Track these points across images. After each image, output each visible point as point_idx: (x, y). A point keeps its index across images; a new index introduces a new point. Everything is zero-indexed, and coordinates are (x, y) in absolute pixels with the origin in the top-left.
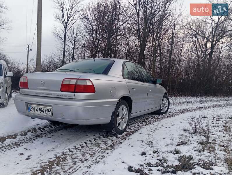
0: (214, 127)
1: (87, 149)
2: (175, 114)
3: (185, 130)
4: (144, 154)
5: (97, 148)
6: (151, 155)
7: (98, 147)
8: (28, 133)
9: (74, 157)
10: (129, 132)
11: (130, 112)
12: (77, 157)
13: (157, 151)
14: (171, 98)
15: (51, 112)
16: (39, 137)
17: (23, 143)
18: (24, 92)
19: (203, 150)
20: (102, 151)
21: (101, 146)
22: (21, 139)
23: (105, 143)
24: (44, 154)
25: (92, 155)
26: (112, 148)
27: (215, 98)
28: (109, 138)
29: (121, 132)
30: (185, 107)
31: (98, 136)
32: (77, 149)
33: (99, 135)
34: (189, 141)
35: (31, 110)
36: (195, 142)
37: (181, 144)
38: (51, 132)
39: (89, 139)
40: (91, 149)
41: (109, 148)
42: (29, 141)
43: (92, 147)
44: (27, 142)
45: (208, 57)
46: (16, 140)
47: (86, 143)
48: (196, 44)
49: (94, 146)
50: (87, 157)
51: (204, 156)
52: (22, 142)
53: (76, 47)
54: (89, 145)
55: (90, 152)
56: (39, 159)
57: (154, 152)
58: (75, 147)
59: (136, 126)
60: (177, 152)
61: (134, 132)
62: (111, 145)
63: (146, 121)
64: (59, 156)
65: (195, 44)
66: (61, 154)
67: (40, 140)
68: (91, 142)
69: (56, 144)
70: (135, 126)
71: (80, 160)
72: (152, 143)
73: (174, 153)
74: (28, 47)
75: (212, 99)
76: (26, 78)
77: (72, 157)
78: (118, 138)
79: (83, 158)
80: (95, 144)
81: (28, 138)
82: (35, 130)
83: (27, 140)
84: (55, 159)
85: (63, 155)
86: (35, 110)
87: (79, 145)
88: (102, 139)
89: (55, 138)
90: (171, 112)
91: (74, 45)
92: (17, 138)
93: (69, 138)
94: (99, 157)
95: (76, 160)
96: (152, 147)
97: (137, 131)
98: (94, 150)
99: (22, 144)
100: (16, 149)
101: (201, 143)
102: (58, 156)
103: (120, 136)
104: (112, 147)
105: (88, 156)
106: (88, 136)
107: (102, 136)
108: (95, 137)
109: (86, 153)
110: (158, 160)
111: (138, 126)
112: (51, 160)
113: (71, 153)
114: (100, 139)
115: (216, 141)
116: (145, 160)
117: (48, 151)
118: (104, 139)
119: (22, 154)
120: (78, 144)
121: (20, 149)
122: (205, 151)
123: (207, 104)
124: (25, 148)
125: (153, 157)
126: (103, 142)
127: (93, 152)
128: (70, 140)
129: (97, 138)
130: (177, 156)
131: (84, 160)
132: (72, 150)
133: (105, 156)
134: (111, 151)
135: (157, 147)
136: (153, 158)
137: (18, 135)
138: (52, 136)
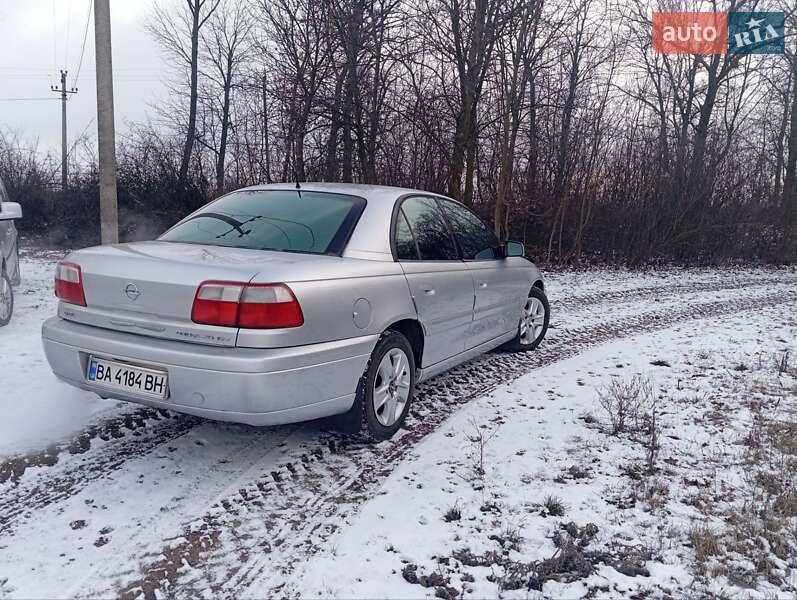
0: (683, 404)
1: (282, 500)
2: (568, 347)
3: (588, 420)
4: (453, 516)
5: (310, 494)
6: (475, 518)
7: (315, 491)
8: (91, 441)
9: (240, 531)
10: (413, 429)
11: (418, 364)
12: (251, 533)
13: (494, 507)
14: (562, 279)
15: (163, 388)
16: (128, 454)
17: (80, 480)
18: (72, 315)
19: (631, 500)
20: (327, 505)
21: (325, 487)
22: (72, 466)
23: (337, 475)
24: (149, 523)
25: (295, 524)
26: (359, 495)
27: (707, 275)
28: (350, 455)
29: (388, 433)
30: (604, 314)
31: (314, 447)
32: (250, 502)
33: (318, 445)
34: (596, 465)
35: (100, 375)
36: (614, 468)
37: (568, 476)
38: (164, 434)
39: (285, 460)
40: (293, 502)
41: (350, 495)
42: (99, 472)
43: (298, 493)
44: (92, 474)
45: (697, 122)
46: (58, 470)
47: (277, 477)
48: (657, 73)
49: (303, 488)
50: (280, 531)
51: (631, 523)
52: (77, 476)
53: (234, 81)
54: (287, 485)
55: (289, 512)
56: (137, 540)
57: (486, 509)
58: (243, 493)
59: (438, 404)
60: (554, 509)
61: (428, 429)
62: (355, 483)
63: (471, 381)
64: (196, 530)
65: (653, 72)
66: (201, 523)
67: (134, 466)
68: (293, 471)
69: (185, 483)
70: (434, 404)
71: (262, 545)
72: (481, 472)
73: (543, 512)
74: (63, 81)
75: (695, 278)
76: (77, 270)
77: (234, 533)
78: (377, 453)
79: (268, 537)
80: (306, 481)
81: (93, 460)
82: (112, 428)
83: (92, 470)
84: (183, 540)
85: (208, 527)
86: (113, 377)
87: (255, 487)
88: (327, 460)
89: (181, 461)
90: (553, 341)
91: (229, 74)
92: (59, 463)
93: (222, 457)
94: (318, 531)
95: (248, 543)
96: (480, 489)
97: (438, 422)
98: (301, 502)
99: (77, 487)
100: (61, 504)
101: (631, 473)
102: (193, 529)
103: (384, 445)
104: (358, 490)
105: (283, 528)
106: (284, 448)
107: (328, 449)
108: (304, 452)
109: (279, 516)
110: (493, 538)
111: (443, 405)
112: (174, 545)
113: (232, 517)
114: (321, 458)
115: (678, 463)
116: (457, 539)
117: (162, 509)
118: (334, 457)
119: (80, 524)
120: (253, 481)
121: (75, 507)
122: (638, 503)
123: (675, 302)
124: (87, 502)
125: (481, 527)
126: (331, 469)
127: (301, 510)
128: (229, 467)
129: (314, 457)
130: (551, 523)
131: (272, 543)
132: (236, 506)
133: (336, 527)
134: (355, 505)
135: (496, 491)
136: (479, 530)
137: (62, 447)
138: (171, 450)
